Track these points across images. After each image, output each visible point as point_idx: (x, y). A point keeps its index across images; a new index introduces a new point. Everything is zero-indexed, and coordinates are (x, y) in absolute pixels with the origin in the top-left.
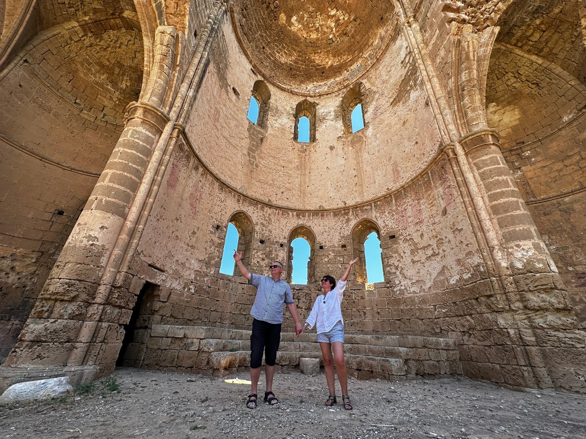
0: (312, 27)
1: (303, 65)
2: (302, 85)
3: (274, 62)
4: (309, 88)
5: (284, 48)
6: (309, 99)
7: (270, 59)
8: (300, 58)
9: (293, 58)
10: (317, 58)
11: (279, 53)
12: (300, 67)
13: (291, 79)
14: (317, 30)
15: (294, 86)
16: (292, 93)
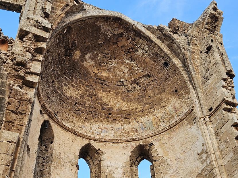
0: (105, 66)
1: (89, 100)
2: (86, 123)
3: (60, 95)
4: (93, 128)
5: (72, 81)
6: (93, 143)
7: (57, 92)
8: (87, 93)
9: (80, 92)
10: (105, 96)
11: (66, 86)
12: (86, 103)
13: (75, 115)
14: (109, 70)
15: (77, 124)
16: (76, 134)
